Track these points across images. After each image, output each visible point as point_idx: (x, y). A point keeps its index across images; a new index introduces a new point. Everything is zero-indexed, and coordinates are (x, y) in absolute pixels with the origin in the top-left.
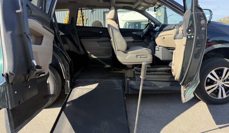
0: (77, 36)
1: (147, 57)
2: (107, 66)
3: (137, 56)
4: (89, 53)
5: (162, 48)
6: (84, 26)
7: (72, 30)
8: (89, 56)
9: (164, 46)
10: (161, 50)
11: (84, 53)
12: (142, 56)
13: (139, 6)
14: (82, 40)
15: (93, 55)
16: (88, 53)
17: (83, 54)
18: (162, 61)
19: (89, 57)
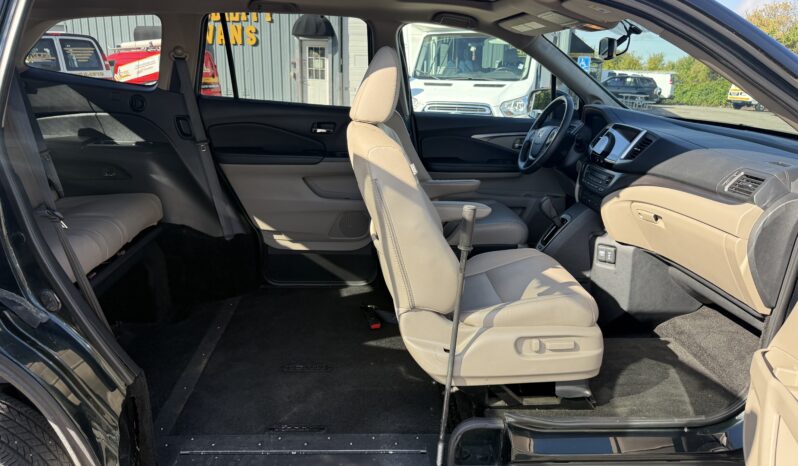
0: (204, 149)
1: (576, 348)
2: (350, 283)
3: (518, 344)
4: (263, 226)
5: (634, 254)
6: (241, 96)
7: (178, 119)
8: (266, 241)
9: (651, 249)
10: (630, 262)
11: (239, 230)
12: (549, 344)
13: (520, 19)
14: (229, 169)
15: (283, 237)
16: (259, 229)
17: (237, 236)
18: (626, 315)
19: (266, 246)
